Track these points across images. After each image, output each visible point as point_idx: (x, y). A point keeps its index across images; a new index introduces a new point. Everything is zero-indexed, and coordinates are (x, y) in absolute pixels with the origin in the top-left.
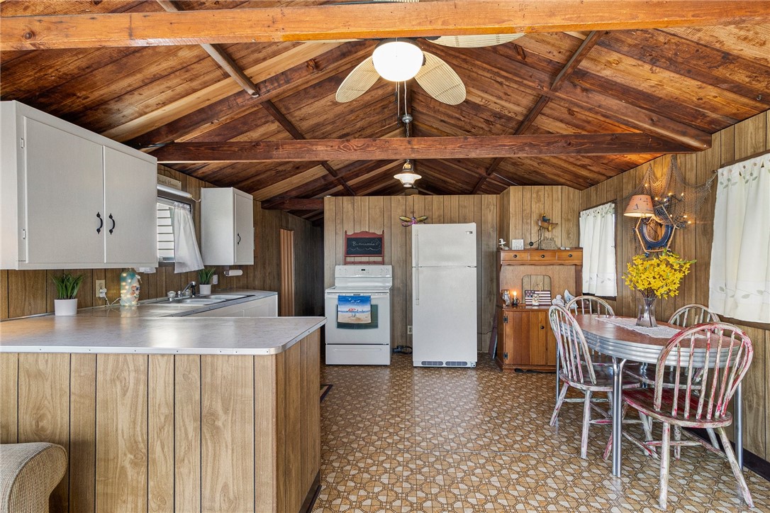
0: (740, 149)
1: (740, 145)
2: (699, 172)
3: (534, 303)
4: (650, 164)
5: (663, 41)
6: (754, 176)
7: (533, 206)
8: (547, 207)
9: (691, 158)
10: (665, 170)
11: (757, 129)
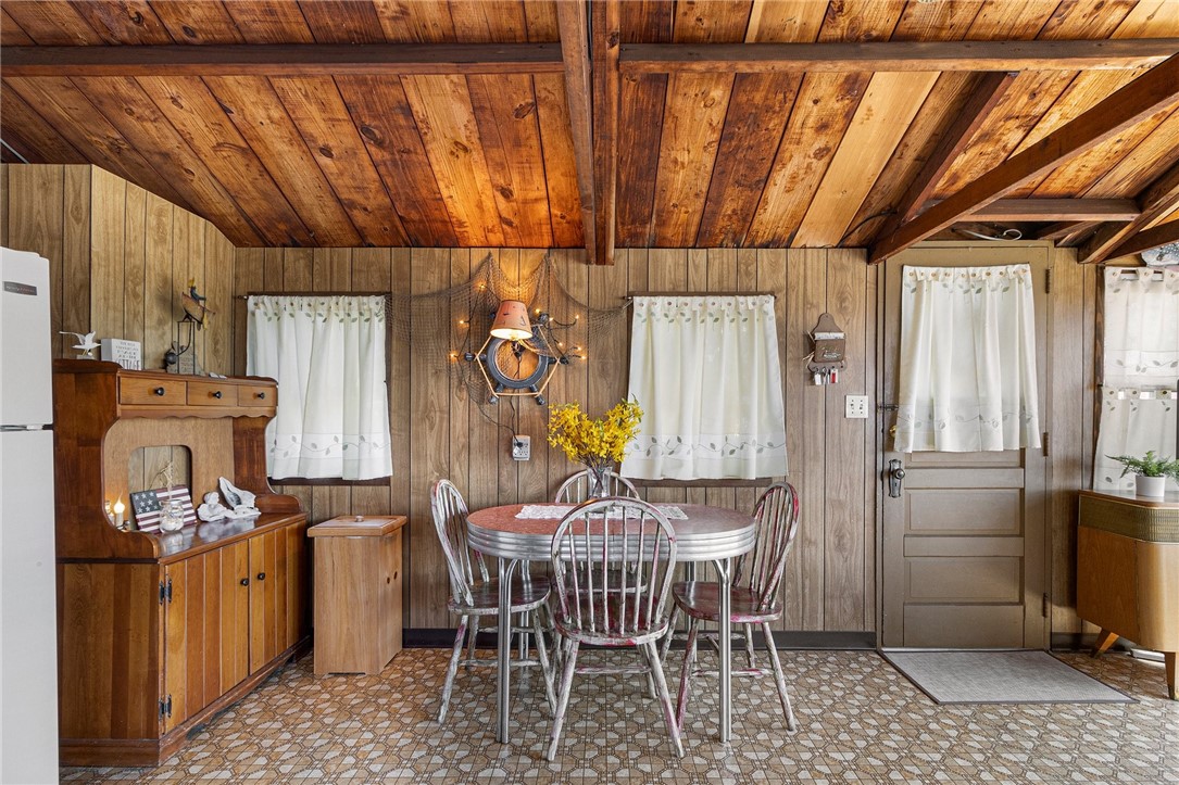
0: (656, 281)
1: (656, 275)
2: (593, 290)
3: (171, 525)
4: (490, 254)
5: (771, 126)
6: (687, 317)
7: (150, 250)
8: (177, 263)
9: (579, 270)
10: (526, 272)
11: (676, 264)
